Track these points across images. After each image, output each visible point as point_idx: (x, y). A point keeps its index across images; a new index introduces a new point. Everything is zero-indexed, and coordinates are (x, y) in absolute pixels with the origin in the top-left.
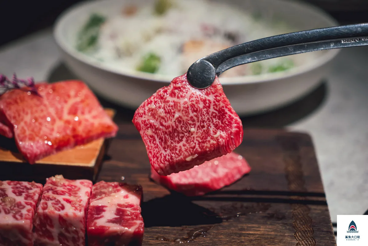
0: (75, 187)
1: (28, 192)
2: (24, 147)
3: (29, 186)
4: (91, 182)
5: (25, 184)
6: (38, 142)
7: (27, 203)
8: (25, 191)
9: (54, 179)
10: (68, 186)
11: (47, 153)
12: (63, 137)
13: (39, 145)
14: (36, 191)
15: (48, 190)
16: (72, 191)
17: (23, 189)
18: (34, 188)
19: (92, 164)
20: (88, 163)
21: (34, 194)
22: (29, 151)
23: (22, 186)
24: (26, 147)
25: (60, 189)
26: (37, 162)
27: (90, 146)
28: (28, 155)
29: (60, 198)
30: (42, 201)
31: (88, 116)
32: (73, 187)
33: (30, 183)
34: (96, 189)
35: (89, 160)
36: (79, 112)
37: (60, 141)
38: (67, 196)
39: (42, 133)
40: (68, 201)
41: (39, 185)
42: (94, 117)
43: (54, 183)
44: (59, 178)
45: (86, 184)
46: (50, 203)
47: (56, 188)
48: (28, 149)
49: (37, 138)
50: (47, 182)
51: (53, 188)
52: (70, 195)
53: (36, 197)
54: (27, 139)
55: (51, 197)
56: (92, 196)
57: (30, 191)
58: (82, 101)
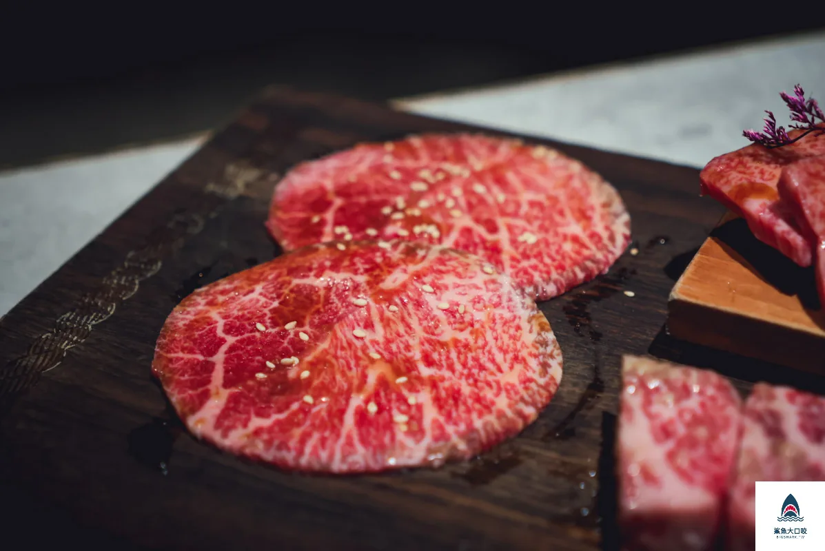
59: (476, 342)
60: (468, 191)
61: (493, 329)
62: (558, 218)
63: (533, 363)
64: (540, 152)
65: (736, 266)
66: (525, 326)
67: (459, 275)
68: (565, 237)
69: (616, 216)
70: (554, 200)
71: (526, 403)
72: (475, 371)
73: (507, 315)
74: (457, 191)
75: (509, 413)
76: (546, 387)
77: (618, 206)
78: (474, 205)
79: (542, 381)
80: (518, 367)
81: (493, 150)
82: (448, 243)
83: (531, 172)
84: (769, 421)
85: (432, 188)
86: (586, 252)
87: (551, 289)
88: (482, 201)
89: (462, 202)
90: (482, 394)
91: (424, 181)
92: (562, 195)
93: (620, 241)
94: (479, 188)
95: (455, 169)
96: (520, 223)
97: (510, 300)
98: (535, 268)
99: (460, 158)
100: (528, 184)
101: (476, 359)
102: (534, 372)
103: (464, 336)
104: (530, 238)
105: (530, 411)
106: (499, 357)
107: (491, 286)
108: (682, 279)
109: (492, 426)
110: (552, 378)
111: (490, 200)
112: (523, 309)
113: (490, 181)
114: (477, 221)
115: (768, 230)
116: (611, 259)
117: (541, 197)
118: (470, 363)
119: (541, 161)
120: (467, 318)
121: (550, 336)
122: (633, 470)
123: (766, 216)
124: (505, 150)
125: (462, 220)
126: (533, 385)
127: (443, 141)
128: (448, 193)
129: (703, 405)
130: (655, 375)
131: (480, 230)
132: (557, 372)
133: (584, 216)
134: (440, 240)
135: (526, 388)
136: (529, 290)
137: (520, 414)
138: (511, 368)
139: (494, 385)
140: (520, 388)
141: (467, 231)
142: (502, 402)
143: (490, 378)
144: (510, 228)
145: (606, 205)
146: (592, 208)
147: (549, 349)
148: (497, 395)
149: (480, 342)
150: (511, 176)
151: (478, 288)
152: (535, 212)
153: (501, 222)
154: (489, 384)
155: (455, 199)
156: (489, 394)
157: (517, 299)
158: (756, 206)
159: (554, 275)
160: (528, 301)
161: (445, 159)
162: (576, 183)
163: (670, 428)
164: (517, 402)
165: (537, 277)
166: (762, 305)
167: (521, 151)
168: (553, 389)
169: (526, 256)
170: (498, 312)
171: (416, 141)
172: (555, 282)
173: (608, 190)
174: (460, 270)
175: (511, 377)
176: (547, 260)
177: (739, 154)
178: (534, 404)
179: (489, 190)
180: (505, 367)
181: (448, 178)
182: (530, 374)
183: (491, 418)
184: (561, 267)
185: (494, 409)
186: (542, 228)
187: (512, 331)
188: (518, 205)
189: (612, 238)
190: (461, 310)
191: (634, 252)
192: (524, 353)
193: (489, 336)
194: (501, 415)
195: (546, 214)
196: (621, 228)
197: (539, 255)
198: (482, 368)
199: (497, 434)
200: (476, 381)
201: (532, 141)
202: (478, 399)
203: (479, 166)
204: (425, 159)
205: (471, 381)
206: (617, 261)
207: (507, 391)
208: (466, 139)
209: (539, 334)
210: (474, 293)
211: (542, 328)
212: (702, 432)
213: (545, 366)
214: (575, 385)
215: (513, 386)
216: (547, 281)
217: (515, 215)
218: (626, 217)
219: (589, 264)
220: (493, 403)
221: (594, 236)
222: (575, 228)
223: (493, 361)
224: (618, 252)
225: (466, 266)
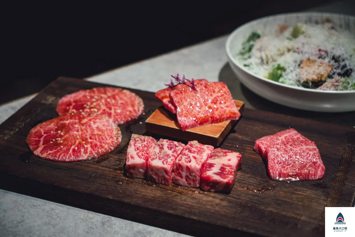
0: (203, 149)
1: (175, 148)
2: (180, 121)
3: (177, 145)
4: (213, 147)
5: (176, 143)
6: (189, 118)
7: (172, 155)
8: (174, 147)
9: (192, 142)
10: (199, 148)
11: (193, 126)
12: (205, 117)
13: (189, 120)
14: (180, 149)
15: (186, 149)
16: (200, 152)
17: (173, 146)
18: (180, 146)
19: (217, 136)
20: (215, 135)
21: (179, 150)
22: (183, 124)
23: (174, 144)
24: (182, 121)
25: (193, 149)
26: (187, 130)
27: (220, 124)
28: (182, 126)
29: (191, 155)
30: (180, 156)
31: (223, 106)
32: (202, 149)
33: (179, 143)
34: (214, 152)
35: (217, 133)
36: (218, 102)
37: (203, 119)
38: (195, 155)
39: (193, 113)
40: (195, 158)
41: (183, 145)
42: (227, 107)
43: (191, 145)
44: (195, 143)
45: (210, 148)
46: (184, 157)
47: (191, 149)
48: (182, 122)
49: (189, 116)
50: (188, 144)
51: (190, 148)
52: (198, 154)
53: (179, 152)
54: (183, 116)
55: (186, 154)
56: (210, 157)
57: (177, 148)
58: (222, 96)
59: (102, 134)
60: (106, 101)
61: (107, 131)
62: (127, 106)
63: (115, 138)
64: (125, 91)
65: (162, 115)
66: (114, 130)
67: (100, 119)
68: (128, 111)
69: (141, 105)
70: (126, 102)
71: (112, 146)
72: (101, 140)
73: (110, 128)
74: (103, 101)
75: (107, 148)
76: (117, 143)
77: (142, 103)
78: (107, 104)
79: (116, 142)
80: (111, 139)
81: (114, 91)
82: (99, 113)
83: (122, 96)
84: (161, 146)
85: (97, 100)
86: (132, 114)
87: (122, 122)
88: (109, 103)
89: (104, 103)
90: (102, 145)
91: (96, 99)
92: (129, 101)
93: (141, 111)
94: (109, 100)
95: (103, 96)
96: (117, 108)
97: (112, 125)
98: (119, 118)
99: (105, 93)
100: (121, 99)
101: (102, 138)
102: (115, 140)
103: (100, 133)
104: (119, 111)
105: (112, 148)
106: (107, 137)
107: (107, 122)
108: (149, 118)
109: (103, 151)
110: (119, 141)
111: (111, 103)
112: (114, 126)
113: (112, 98)
114: (107, 107)
115: (167, 105)
116: (138, 115)
117: (123, 102)
118: (100, 138)
119: (125, 94)
120: (101, 129)
121: (120, 132)
122: (129, 156)
123: (167, 103)
124: (117, 91)
125: (103, 107)
126: (114, 143)
127: (102, 89)
128: (101, 101)
129: (147, 143)
130: (138, 138)
131: (107, 110)
132: (120, 140)
133: (133, 106)
134: (97, 112)
135: (112, 143)
136: (117, 122)
137: (110, 148)
138: (110, 139)
139: (105, 143)
140: (111, 143)
141: (104, 110)
142: (106, 146)
143: (104, 141)
144: (115, 109)
145: (139, 103)
146: (135, 104)
147: (119, 135)
148: (105, 145)
149: (103, 134)
150: (117, 97)
151: (104, 122)
152: (122, 105)
153: (113, 108)
154: (104, 143)
155: (103, 103)
156: (103, 145)
157: (113, 124)
158: (166, 101)
159: (123, 119)
160: (116, 125)
161: (102, 93)
162: (133, 98)
163: (139, 148)
164: (109, 146)
165: (119, 120)
166: (166, 123)
167: (121, 91)
168: (118, 143)
169: (117, 115)
170: (108, 128)
171: (95, 89)
172: (124, 121)
173: (141, 100)
174: (100, 118)
175: (109, 141)
176: (122, 116)
177: (164, 90)
178: (113, 146)
179: (111, 100)
180: (108, 139)
181: (102, 98)
182: (114, 140)
183: (103, 150)
184: (125, 117)
185: (104, 148)
186: (123, 109)
187: (111, 132)
188: (117, 104)
189: (139, 111)
190: (100, 127)
191: (144, 114)
192: (113, 136)
193: (106, 133)
194: (106, 149)
195: (124, 106)
196: (141, 108)
197: (120, 115)
198: (103, 139)
199: (104, 153)
200: (101, 142)
201: (124, 88)
202: (101, 146)
203: (109, 94)
204: (96, 93)
205: (100, 142)
206: (140, 116)
207: (108, 144)
208: (108, 89)
209: (117, 132)
210: (103, 123)
211: (118, 131)
212: (146, 148)
213: (117, 139)
214: (124, 143)
215: (109, 143)
216: (121, 120)
217: (117, 106)
218: (143, 106)
219: (132, 117)
220: (104, 146)
221: (135, 111)
222: (130, 109)
223: (106, 138)
224: (140, 113)
225: (102, 118)
